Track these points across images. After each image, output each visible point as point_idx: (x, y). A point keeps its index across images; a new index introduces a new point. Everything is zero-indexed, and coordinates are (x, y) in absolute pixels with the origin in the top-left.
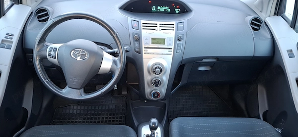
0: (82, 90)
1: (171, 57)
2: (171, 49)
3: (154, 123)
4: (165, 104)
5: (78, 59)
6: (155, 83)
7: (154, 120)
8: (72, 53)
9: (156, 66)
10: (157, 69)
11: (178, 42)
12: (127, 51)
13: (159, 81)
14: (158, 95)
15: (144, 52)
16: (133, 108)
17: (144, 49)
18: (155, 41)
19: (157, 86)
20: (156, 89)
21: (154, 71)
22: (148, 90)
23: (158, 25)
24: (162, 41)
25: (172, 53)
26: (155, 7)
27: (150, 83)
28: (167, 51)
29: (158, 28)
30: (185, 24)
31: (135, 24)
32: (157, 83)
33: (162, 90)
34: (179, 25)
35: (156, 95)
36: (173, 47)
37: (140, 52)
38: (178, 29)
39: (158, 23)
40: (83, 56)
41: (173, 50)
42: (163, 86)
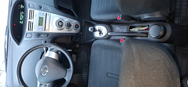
0: (67, 70)
1: (52, 14)
2: (46, 14)
3: (91, 29)
4: (84, 21)
5: (47, 71)
6: (69, 26)
7: (90, 29)
8: (43, 75)
9: (58, 25)
10: (60, 24)
11: (42, 9)
12: (46, 42)
13: (67, 24)
14: (77, 25)
15: (48, 32)
16: (86, 41)
17: (46, 31)
18: (41, 24)
19: (71, 25)
20: (73, 26)
21: (61, 26)
22: (73, 31)
23: (30, 20)
24: (41, 19)
25: (49, 13)
26: (20, 22)
27: (69, 30)
28: (48, 17)
29: (31, 21)
30: (30, 2)
31: (29, 35)
32: (69, 25)
33: (74, 22)
34: (31, 6)
35: (77, 26)
36: (46, 12)
37: (48, 34)
38: (34, 8)
39: (28, 20)
40: (46, 69)
41: (47, 13)
42: (71, 21)
